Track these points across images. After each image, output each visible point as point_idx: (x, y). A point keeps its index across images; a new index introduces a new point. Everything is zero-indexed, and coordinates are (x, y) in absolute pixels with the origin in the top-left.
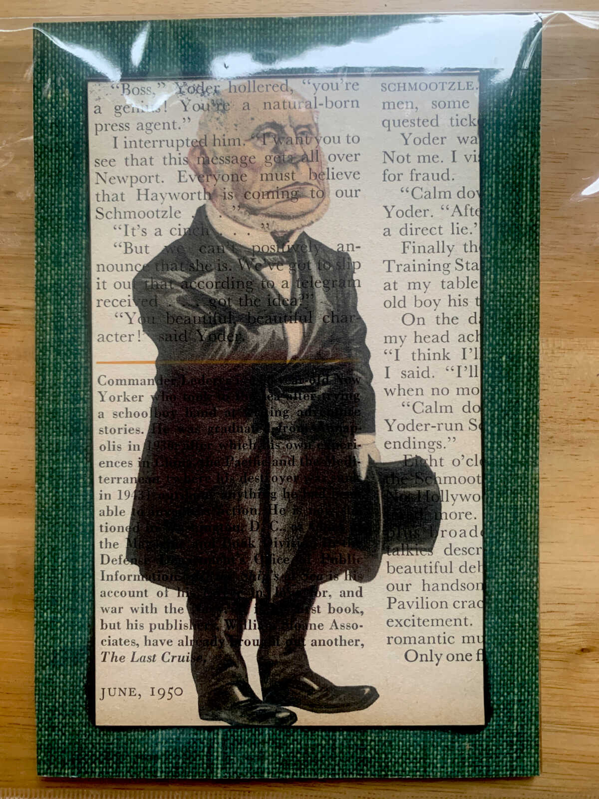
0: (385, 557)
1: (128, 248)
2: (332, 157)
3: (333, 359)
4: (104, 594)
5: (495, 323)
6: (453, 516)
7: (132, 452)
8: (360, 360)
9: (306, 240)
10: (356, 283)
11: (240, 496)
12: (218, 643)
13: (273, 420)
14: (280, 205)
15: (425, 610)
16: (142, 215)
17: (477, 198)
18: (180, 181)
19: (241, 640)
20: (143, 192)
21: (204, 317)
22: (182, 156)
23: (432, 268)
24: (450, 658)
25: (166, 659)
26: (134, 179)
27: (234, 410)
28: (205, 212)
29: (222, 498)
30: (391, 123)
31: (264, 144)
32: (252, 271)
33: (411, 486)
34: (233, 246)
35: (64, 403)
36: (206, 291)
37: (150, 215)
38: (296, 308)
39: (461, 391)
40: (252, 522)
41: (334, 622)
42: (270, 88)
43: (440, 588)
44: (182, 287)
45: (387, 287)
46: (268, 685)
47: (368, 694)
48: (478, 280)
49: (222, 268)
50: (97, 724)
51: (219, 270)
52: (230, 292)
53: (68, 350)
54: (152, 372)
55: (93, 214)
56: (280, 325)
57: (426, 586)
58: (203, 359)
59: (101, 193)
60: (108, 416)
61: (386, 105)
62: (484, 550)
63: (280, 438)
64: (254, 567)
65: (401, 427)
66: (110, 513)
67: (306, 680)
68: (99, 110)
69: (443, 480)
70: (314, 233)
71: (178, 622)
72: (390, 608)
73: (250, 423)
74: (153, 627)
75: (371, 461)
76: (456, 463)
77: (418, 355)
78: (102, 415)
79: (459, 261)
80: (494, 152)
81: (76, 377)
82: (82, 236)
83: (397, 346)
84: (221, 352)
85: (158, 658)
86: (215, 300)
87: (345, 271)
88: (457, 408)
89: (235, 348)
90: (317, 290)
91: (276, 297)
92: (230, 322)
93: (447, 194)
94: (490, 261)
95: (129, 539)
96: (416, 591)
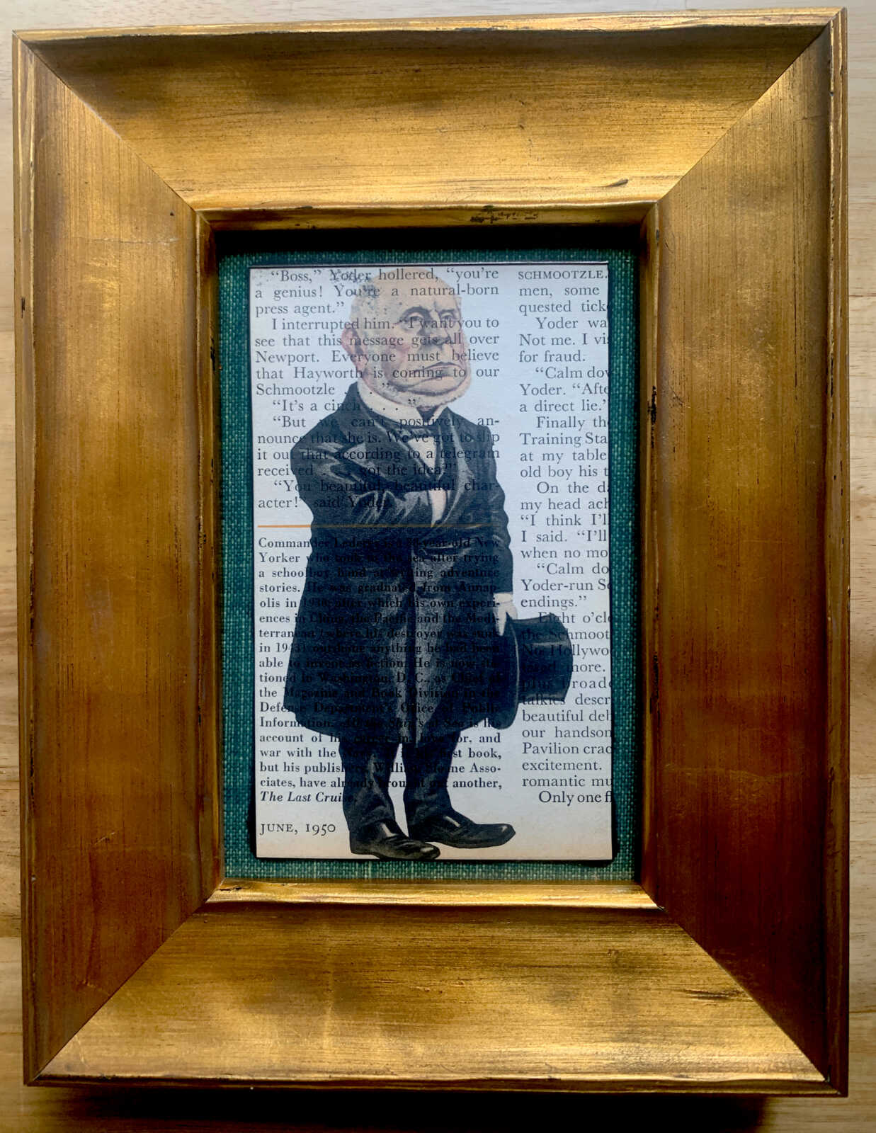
0: (521, 706)
1: (287, 422)
2: (473, 340)
3: (473, 523)
4: (263, 739)
5: (621, 491)
6: (584, 668)
7: (289, 607)
8: (499, 524)
9: (449, 415)
10: (495, 454)
11: (388, 650)
12: (368, 785)
13: (418, 580)
14: (426, 382)
15: (558, 755)
16: (299, 391)
17: (606, 377)
18: (334, 360)
19: (388, 781)
20: (300, 370)
21: (355, 485)
22: (336, 338)
23: (564, 441)
24: (581, 799)
25: (320, 798)
26: (292, 358)
27: (382, 571)
28: (357, 389)
29: (372, 651)
30: (528, 308)
31: (412, 327)
32: (400, 442)
33: (544, 642)
34: (382, 420)
35: (228, 563)
36: (357, 461)
37: (307, 391)
38: (440, 476)
39: (591, 554)
40: (399, 673)
41: (474, 765)
42: (417, 276)
43: (572, 734)
44: (335, 457)
45: (524, 458)
46: (413, 823)
47: (505, 831)
48: (607, 452)
49: (371, 439)
50: (258, 856)
51: (369, 441)
52: (379, 461)
53: (232, 514)
54: (307, 535)
55: (254, 390)
56: (424, 492)
57: (559, 733)
58: (353, 523)
59: (261, 371)
60: (268, 575)
61: (523, 292)
62: (613, 700)
63: (425, 597)
64: (401, 715)
65: (536, 587)
66: (269, 664)
67: (448, 818)
68: (259, 295)
69: (574, 635)
70: (456, 408)
71: (331, 766)
72: (525, 752)
73: (397, 583)
74: (308, 769)
75: (508, 618)
76: (587, 619)
77: (551, 521)
78: (262, 575)
79: (589, 435)
80: (622, 335)
81: (239, 540)
82: (244, 410)
83: (533, 512)
84: (370, 517)
85: (313, 798)
86: (365, 469)
87: (485, 443)
88: (588, 569)
89: (383, 514)
90: (459, 460)
91: (422, 466)
92: (379, 489)
93: (578, 374)
94: (618, 435)
95: (286, 688)
96: (549, 737)
